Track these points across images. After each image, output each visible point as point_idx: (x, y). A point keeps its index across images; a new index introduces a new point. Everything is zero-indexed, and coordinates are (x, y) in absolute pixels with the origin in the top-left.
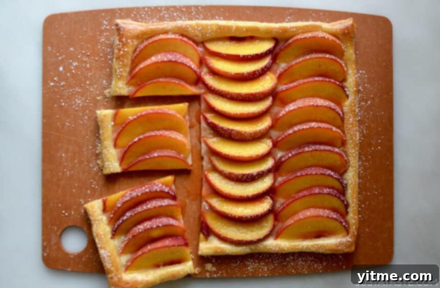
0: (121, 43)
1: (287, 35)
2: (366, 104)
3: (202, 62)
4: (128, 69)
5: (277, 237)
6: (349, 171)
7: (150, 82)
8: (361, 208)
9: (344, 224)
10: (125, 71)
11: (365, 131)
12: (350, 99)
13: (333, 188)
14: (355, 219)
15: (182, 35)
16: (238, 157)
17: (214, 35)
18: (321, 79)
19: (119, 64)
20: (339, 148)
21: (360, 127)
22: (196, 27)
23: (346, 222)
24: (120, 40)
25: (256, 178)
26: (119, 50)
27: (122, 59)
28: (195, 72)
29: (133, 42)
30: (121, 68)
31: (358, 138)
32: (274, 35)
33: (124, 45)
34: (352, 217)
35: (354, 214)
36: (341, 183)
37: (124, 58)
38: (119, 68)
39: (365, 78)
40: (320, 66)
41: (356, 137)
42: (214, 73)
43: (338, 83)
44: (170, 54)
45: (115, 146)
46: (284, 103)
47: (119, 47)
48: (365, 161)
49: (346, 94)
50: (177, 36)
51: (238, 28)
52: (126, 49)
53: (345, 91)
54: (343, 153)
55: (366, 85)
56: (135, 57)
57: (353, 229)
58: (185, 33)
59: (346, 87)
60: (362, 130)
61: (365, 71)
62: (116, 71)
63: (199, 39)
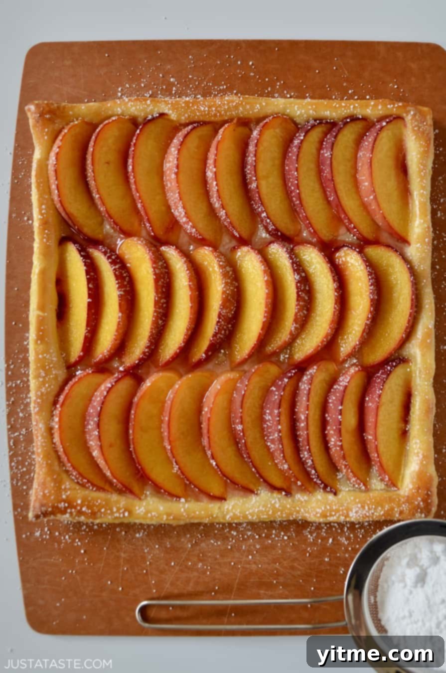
0: (69, 511)
1: (53, 220)
2: (175, 86)
3: (103, 368)
4: (114, 497)
5: (405, 241)
6: (292, 114)
7: (134, 456)
8: (354, 93)
9: (384, 124)
10: (118, 502)
11: (221, 87)
12: (166, 111)
13: (321, 142)
14: (375, 106)
15: (55, 403)
16: (266, 306)
17: (54, 348)
18: (130, 161)
19: (105, 513)
20: (251, 131)
21: (215, 96)
22: (41, 380)
23: (380, 120)
24: (64, 512)
25: (303, 274)
26: (80, 513)
27: (96, 509)
28: (118, 380)
29: (66, 490)
30: (111, 509)
31: (235, 98)
32: (53, 243)
33: (71, 504)
34: (372, 110)
35: (367, 106)
36: (313, 126)
37: (94, 505)
38: (112, 513)
39: (130, 86)
40: (108, 163)
41: (233, 101)
42: (121, 347)
43: (138, 131)
44: (88, 424)
45: (222, 499)
46: (173, 224)
47: (74, 514)
48: (273, 87)
49: (157, 118)
50: (57, 412)
51: (42, 307)
52: (79, 502)
53: (153, 119)
54: (261, 124)
55: (143, 85)
56: (93, 485)
57: (392, 108)
58: (51, 399)
59: (145, 119)
60: (220, 91)
61: (118, 87)
62: (116, 518)
63: (61, 373)
